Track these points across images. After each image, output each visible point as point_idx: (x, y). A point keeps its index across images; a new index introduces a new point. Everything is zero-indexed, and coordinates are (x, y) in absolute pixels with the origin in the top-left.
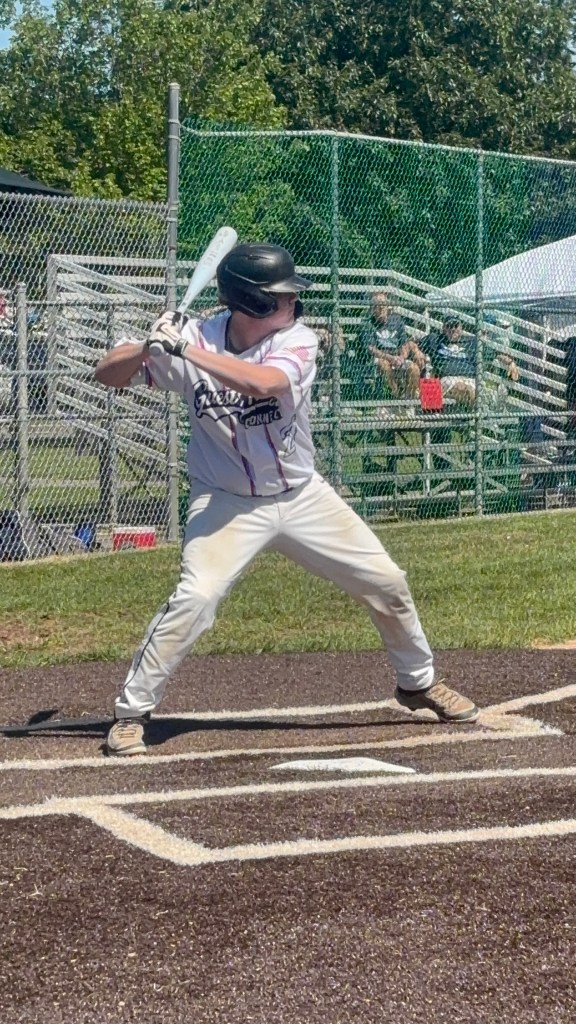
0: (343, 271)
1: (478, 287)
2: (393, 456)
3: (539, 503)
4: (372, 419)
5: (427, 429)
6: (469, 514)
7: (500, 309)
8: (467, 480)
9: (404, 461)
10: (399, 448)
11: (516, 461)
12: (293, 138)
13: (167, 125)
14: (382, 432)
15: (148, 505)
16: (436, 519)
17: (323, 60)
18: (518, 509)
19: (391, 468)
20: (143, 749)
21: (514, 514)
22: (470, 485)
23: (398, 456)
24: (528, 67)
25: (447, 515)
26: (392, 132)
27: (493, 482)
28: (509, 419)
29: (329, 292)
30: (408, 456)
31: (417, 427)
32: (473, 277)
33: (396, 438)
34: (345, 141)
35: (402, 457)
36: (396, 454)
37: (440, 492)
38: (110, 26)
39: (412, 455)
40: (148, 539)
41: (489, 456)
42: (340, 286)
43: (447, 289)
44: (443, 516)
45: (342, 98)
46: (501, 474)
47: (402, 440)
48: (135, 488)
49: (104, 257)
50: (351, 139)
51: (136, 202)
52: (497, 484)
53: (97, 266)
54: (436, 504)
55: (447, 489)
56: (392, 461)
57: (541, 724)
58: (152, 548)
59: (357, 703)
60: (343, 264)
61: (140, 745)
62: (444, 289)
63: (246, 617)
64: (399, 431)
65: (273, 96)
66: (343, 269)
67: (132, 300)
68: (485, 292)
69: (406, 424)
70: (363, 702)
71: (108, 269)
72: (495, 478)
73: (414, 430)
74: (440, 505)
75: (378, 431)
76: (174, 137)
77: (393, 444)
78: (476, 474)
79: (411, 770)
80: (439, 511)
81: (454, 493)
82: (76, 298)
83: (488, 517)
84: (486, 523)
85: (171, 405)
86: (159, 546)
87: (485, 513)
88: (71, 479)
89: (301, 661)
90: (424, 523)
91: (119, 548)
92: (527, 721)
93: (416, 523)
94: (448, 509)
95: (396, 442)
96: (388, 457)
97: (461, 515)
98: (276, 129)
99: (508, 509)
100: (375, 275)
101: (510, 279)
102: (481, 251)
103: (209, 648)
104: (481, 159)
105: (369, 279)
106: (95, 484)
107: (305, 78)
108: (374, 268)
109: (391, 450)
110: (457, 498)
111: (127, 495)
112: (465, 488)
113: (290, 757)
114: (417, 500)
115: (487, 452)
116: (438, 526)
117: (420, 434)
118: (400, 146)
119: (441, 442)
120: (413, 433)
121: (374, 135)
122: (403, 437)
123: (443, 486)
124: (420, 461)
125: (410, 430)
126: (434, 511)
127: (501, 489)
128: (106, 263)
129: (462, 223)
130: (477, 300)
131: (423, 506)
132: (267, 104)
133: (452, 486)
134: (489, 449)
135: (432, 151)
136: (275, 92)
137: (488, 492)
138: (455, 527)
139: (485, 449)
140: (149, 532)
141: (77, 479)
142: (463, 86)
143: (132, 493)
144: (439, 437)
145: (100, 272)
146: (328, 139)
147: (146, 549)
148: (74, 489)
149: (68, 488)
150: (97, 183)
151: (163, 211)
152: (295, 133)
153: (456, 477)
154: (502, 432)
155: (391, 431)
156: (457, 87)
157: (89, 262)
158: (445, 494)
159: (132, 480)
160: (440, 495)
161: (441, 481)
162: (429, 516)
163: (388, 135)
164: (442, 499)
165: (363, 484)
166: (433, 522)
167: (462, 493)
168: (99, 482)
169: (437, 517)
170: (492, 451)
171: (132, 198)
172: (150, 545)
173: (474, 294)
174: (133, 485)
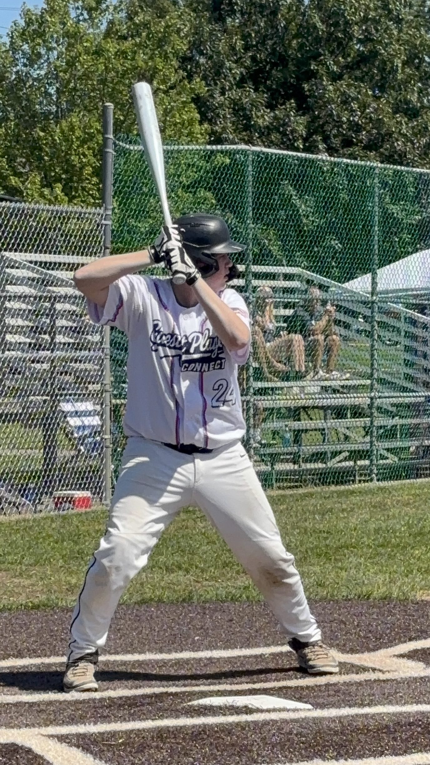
0: (256, 268)
1: (374, 283)
2: (299, 431)
3: (425, 472)
4: (280, 397)
5: (329, 407)
6: (364, 481)
7: (393, 302)
8: (363, 451)
9: (308, 435)
10: (304, 424)
11: (406, 434)
12: (212, 152)
13: (105, 140)
14: (289, 409)
15: (85, 472)
16: (336, 485)
17: (241, 83)
18: (408, 477)
19: (297, 441)
20: (95, 685)
21: (404, 481)
22: (365, 456)
23: (302, 430)
24: (420, 91)
25: (346, 482)
26: (301, 146)
27: (385, 453)
28: (400, 399)
29: (243, 287)
30: (312, 430)
31: (320, 405)
32: (369, 275)
33: (302, 414)
34: (258, 154)
35: (307, 431)
36: (301, 428)
37: (340, 461)
38: (55, 52)
39: (316, 430)
40: (85, 502)
41: (382, 431)
42: (253, 281)
43: (346, 285)
44: (342, 483)
45: (258, 117)
46: (393, 447)
47: (306, 417)
48: (73, 457)
49: (52, 255)
50: (264, 154)
51: (80, 208)
52: (389, 455)
53: (41, 263)
54: (336, 473)
55: (345, 459)
56: (298, 434)
57: (424, 666)
58: (88, 510)
59: (264, 646)
60: (255, 262)
61: (91, 682)
62: (343, 285)
63: (169, 570)
64: (304, 408)
65: (198, 116)
66: (255, 267)
67: (72, 293)
68: (380, 288)
69: (310, 403)
70: (268, 645)
71: (50, 265)
72: (388, 450)
73: (317, 407)
74: (339, 473)
75: (286, 408)
76: (110, 150)
77: (299, 420)
78: (371, 446)
79: (309, 706)
80: (338, 478)
81: (352, 463)
82: (22, 291)
83: (382, 484)
84: (381, 489)
85: (105, 385)
86: (93, 508)
87: (378, 480)
88: (18, 449)
89: (215, 610)
90: (326, 488)
91: (59, 509)
92: (411, 664)
93: (318, 489)
94: (347, 477)
95: (302, 418)
96: (294, 431)
97: (357, 482)
98: (198, 143)
99: (399, 477)
100: (284, 272)
101: (401, 276)
102: (377, 252)
103: (136, 598)
104: (377, 171)
105: (279, 276)
106: (39, 454)
107: (225, 99)
108: (287, 266)
109: (296, 425)
110: (354, 467)
111: (66, 463)
112: (361, 458)
113: (204, 694)
114: (319, 469)
115: (381, 427)
116: (336, 492)
117: (322, 412)
118: (306, 160)
119: (341, 418)
120: (316, 410)
121: (284, 149)
122: (307, 414)
123: (342, 456)
124: (322, 434)
125: (314, 407)
126: (334, 478)
127: (392, 459)
128: (49, 260)
129: (361, 227)
130: (372, 294)
131: (325, 474)
132: (191, 122)
133: (350, 456)
134: (382, 424)
135: (336, 164)
136: (200, 112)
137: (381, 462)
138: (352, 492)
139: (379, 425)
140: (85, 495)
141: (22, 448)
142: (364, 106)
143: (71, 462)
144: (339, 414)
145: (43, 268)
146: (244, 153)
147: (83, 510)
148: (20, 457)
149: (15, 456)
150: (46, 191)
151: (99, 214)
152: (214, 147)
153: (353, 449)
154: (394, 409)
155: (297, 409)
156: (359, 108)
157: (34, 260)
158: (344, 464)
159: (71, 449)
160: (339, 464)
161: (340, 452)
162: (329, 483)
163: (297, 149)
164: (341, 468)
165: (272, 454)
166: (333, 488)
167: (359, 463)
168: (42, 451)
169: (337, 484)
170: (384, 426)
171: (75, 204)
172: (86, 507)
173: (370, 289)
174: (72, 454)
